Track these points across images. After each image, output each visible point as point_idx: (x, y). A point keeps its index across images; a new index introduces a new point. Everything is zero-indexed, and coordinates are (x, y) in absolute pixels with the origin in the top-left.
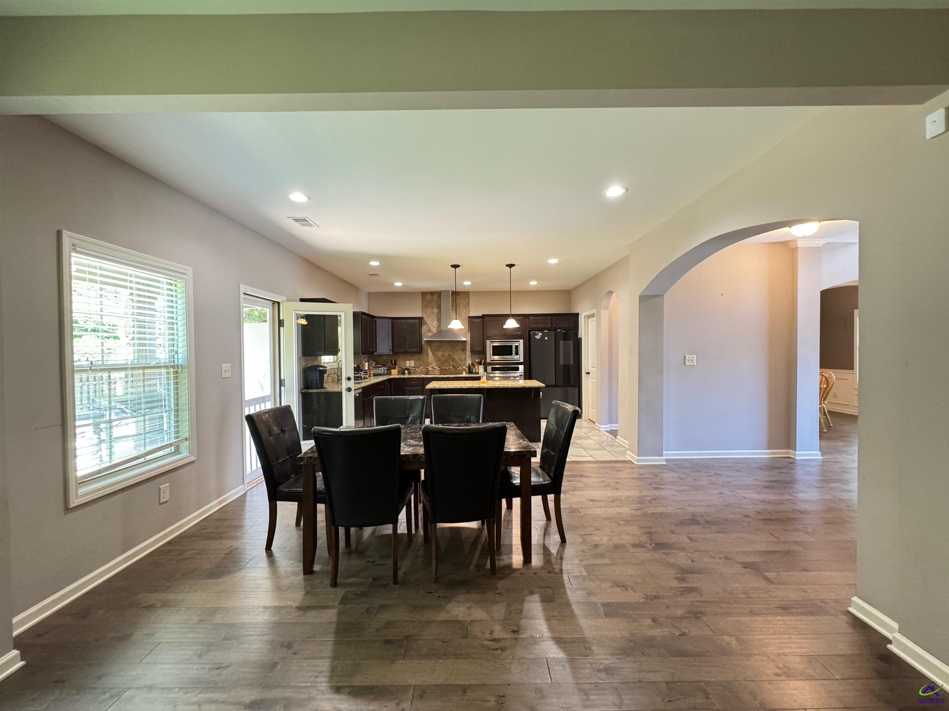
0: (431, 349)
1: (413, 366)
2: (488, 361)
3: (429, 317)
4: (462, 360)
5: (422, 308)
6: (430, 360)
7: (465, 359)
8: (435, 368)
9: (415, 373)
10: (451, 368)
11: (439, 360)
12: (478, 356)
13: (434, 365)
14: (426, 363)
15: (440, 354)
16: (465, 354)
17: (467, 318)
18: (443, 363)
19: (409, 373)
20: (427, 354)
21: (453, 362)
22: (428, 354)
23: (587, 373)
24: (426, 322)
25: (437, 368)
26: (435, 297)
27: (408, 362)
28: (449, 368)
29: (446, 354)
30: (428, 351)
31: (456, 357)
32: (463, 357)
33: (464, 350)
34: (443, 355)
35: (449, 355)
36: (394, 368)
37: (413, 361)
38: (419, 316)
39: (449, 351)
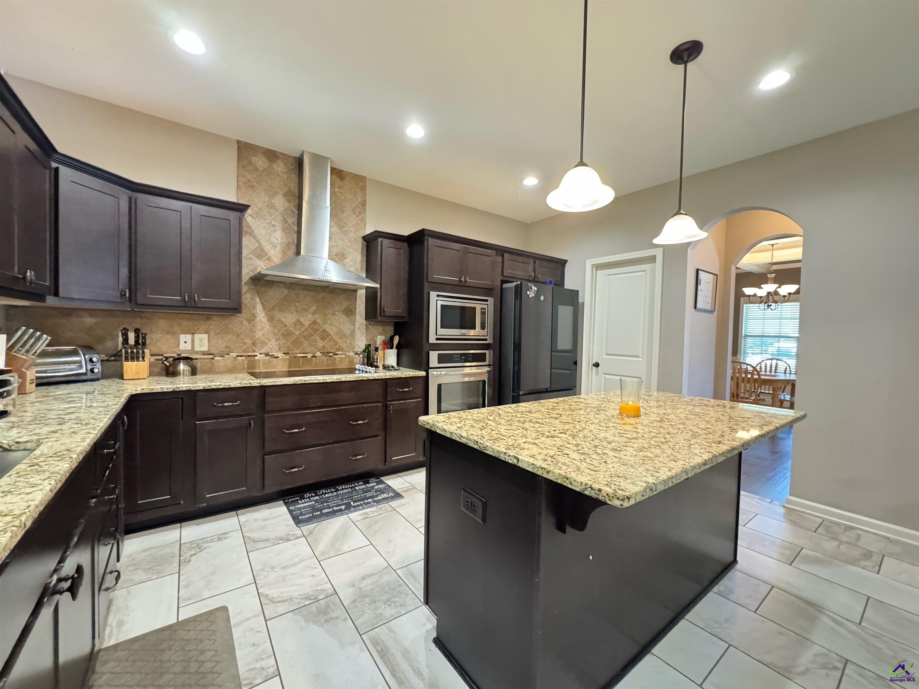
0: (262, 303)
1: (205, 348)
2: (432, 338)
3: (258, 216)
4: (345, 335)
5: (238, 187)
6: (259, 334)
7: (353, 333)
8: (276, 355)
9: (211, 371)
10: (318, 354)
11: (287, 334)
12: (380, 329)
13: (272, 346)
14: (249, 341)
15: (289, 318)
16: (353, 323)
17: (360, 240)
18: (297, 343)
19: (194, 372)
20: (252, 318)
21: (323, 339)
22: (254, 316)
24: (249, 227)
25: (280, 355)
26: (279, 167)
27: (183, 338)
28: (314, 356)
29: (307, 319)
30: (254, 307)
31: (331, 329)
32: (346, 328)
33: (350, 312)
34: (298, 321)
35: (315, 322)
36: (134, 357)
37: (206, 336)
38: (231, 197)
39: (314, 313)
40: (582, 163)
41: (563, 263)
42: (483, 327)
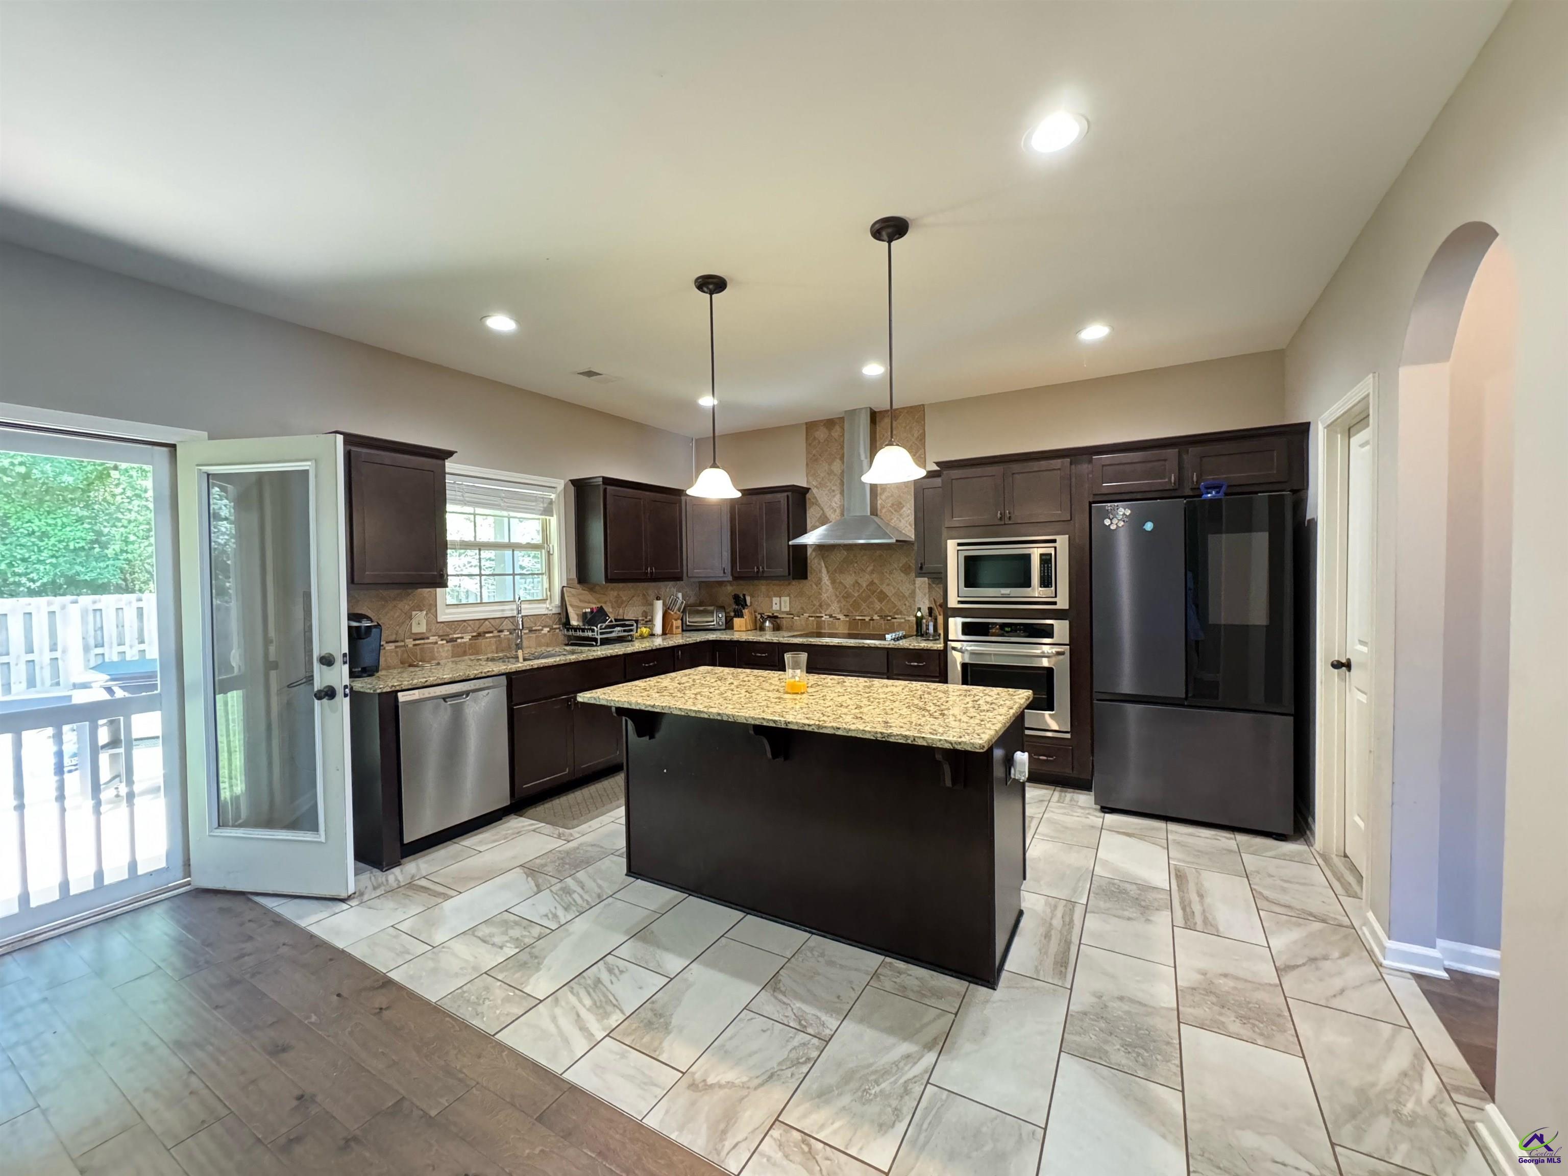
0: (826, 567)
1: (788, 609)
2: (953, 602)
3: (821, 485)
4: (904, 596)
5: (807, 464)
6: (824, 596)
7: (913, 594)
8: (839, 616)
9: (791, 629)
10: (876, 617)
11: (847, 596)
13: (835, 608)
14: (816, 603)
15: (848, 580)
16: (913, 581)
18: (856, 605)
19: (775, 628)
20: (819, 582)
21: (881, 601)
22: (820, 579)
23: (1337, 665)
24: (815, 498)
25: (842, 617)
26: (830, 430)
27: (776, 600)
28: (872, 620)
29: (865, 580)
30: (820, 571)
31: (889, 591)
32: (907, 588)
33: (909, 569)
34: (857, 582)
35: (872, 583)
36: (739, 614)
37: (787, 599)
38: (801, 484)
39: (872, 572)
40: (714, 466)
42: (1046, 581)
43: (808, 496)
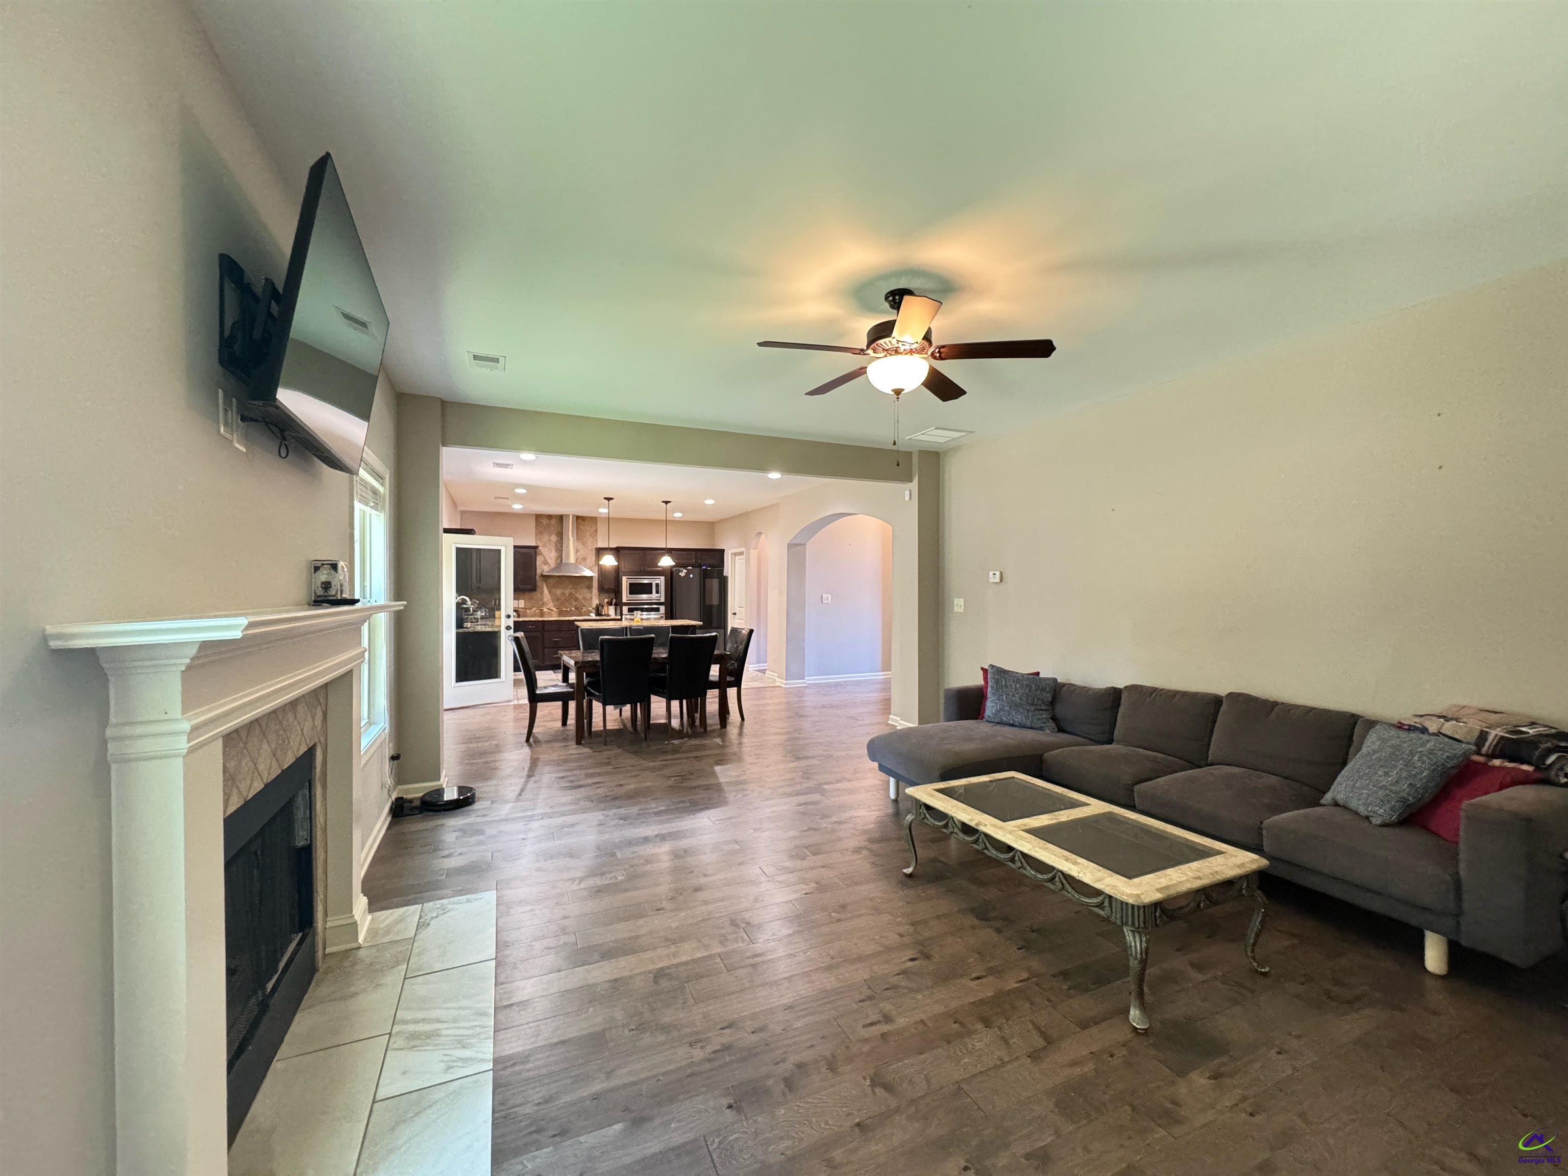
0: (546, 585)
1: (523, 606)
2: (624, 600)
3: (544, 545)
4: (587, 599)
5: (536, 535)
6: (545, 600)
7: (591, 598)
8: (553, 609)
9: (525, 616)
10: (573, 609)
11: (558, 600)
12: (607, 595)
13: (551, 605)
14: (541, 603)
15: (559, 592)
16: (591, 592)
17: (594, 551)
18: (563, 603)
19: (519, 616)
20: (542, 593)
21: (575, 601)
23: (733, 614)
24: (541, 551)
25: (555, 609)
26: (553, 522)
28: (571, 610)
29: (567, 592)
30: (543, 588)
31: (579, 596)
32: (588, 596)
33: (590, 587)
34: (563, 593)
35: (571, 593)
37: (523, 601)
38: (534, 544)
39: (571, 589)
41: (723, 551)
42: (657, 592)
43: (537, 550)
